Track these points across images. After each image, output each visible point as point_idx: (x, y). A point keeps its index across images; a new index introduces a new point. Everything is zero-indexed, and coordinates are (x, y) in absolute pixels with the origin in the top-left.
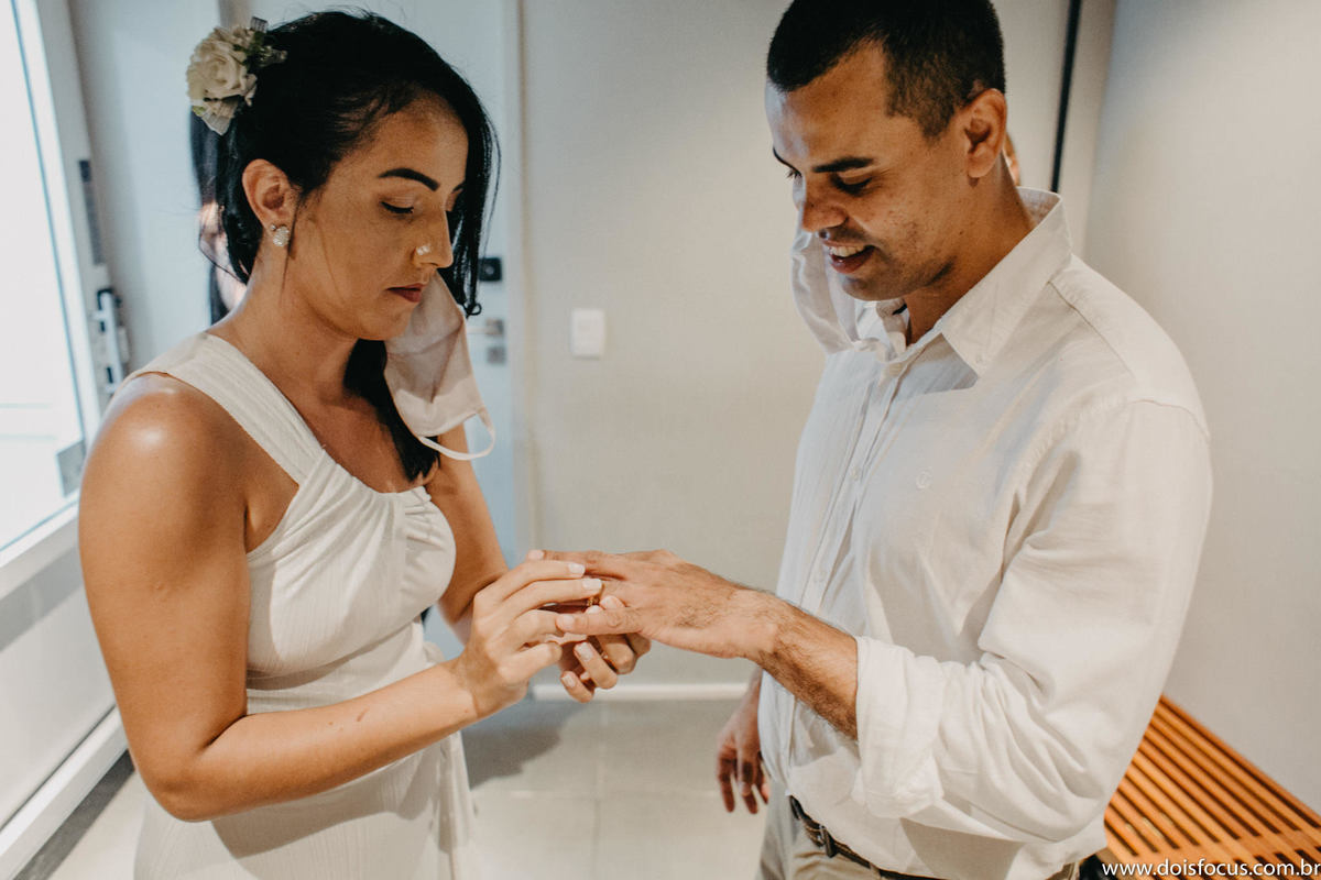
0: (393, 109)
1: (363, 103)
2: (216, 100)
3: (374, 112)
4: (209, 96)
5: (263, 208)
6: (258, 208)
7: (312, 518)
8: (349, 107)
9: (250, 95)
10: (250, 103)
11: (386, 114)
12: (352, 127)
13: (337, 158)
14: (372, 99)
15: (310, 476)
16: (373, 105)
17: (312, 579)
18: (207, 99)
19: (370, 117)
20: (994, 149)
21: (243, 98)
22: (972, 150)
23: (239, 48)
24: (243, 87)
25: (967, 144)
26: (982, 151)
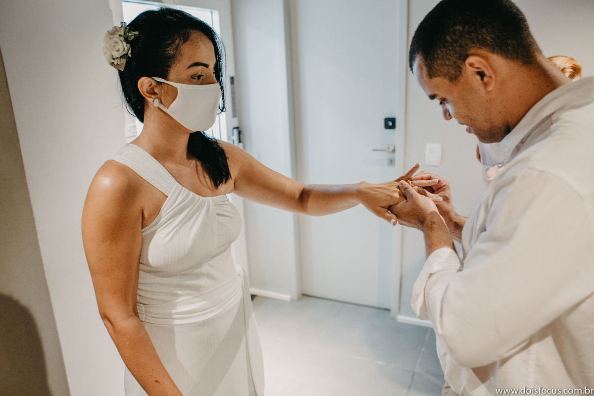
0: (185, 41)
1: (173, 42)
2: (117, 58)
3: (178, 45)
4: (114, 57)
5: (147, 95)
6: (145, 95)
7: (173, 209)
8: (168, 45)
9: (130, 52)
10: (130, 56)
11: (183, 44)
12: (172, 53)
13: (170, 66)
14: (176, 39)
15: (172, 192)
16: (177, 42)
17: (176, 232)
18: (114, 59)
19: (178, 47)
20: (491, 77)
21: (127, 54)
22: (482, 79)
23: (120, 36)
24: (126, 50)
25: (478, 78)
26: (486, 79)
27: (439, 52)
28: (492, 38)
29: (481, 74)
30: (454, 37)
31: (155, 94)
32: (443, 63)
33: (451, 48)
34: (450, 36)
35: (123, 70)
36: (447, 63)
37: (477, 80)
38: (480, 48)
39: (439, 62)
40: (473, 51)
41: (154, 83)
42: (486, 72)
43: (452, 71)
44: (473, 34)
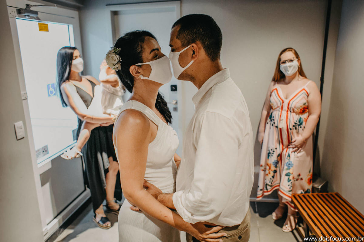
0: (143, 42)
2: (116, 64)
3: (141, 45)
5: (135, 74)
8: (137, 47)
9: (120, 58)
10: (121, 61)
12: (140, 50)
18: (114, 65)
20: (196, 56)
21: (120, 60)
22: (193, 54)
23: (113, 53)
24: (118, 58)
25: (192, 53)
26: (194, 55)
27: (188, 32)
28: (207, 43)
29: (194, 52)
30: (197, 32)
31: (139, 73)
32: (185, 37)
33: (193, 34)
34: (196, 30)
35: (120, 69)
36: (187, 38)
37: (191, 53)
38: (201, 43)
39: (185, 35)
40: (198, 42)
41: (137, 68)
42: (196, 53)
43: (186, 42)
44: (203, 37)
